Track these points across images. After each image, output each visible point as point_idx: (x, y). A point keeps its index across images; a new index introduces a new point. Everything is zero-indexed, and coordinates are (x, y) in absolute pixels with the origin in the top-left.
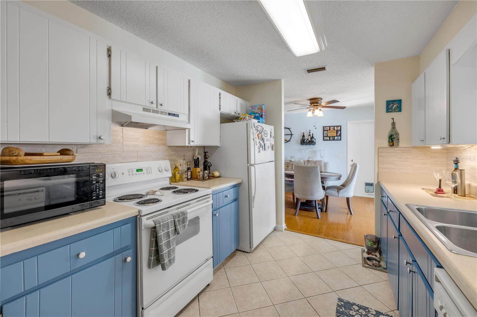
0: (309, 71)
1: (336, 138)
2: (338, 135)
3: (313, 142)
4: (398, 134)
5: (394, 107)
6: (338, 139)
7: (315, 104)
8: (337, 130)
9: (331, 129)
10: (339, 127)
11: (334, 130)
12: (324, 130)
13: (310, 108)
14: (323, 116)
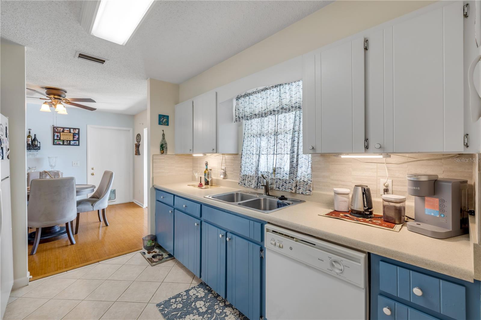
0: (82, 56)
1: (72, 143)
2: (75, 139)
3: (36, 146)
4: (166, 143)
5: (164, 121)
6: (75, 144)
7: (56, 97)
8: (73, 133)
9: (65, 131)
10: (77, 130)
11: (70, 132)
12: (54, 132)
13: (46, 99)
14: (67, 114)
